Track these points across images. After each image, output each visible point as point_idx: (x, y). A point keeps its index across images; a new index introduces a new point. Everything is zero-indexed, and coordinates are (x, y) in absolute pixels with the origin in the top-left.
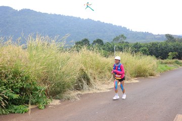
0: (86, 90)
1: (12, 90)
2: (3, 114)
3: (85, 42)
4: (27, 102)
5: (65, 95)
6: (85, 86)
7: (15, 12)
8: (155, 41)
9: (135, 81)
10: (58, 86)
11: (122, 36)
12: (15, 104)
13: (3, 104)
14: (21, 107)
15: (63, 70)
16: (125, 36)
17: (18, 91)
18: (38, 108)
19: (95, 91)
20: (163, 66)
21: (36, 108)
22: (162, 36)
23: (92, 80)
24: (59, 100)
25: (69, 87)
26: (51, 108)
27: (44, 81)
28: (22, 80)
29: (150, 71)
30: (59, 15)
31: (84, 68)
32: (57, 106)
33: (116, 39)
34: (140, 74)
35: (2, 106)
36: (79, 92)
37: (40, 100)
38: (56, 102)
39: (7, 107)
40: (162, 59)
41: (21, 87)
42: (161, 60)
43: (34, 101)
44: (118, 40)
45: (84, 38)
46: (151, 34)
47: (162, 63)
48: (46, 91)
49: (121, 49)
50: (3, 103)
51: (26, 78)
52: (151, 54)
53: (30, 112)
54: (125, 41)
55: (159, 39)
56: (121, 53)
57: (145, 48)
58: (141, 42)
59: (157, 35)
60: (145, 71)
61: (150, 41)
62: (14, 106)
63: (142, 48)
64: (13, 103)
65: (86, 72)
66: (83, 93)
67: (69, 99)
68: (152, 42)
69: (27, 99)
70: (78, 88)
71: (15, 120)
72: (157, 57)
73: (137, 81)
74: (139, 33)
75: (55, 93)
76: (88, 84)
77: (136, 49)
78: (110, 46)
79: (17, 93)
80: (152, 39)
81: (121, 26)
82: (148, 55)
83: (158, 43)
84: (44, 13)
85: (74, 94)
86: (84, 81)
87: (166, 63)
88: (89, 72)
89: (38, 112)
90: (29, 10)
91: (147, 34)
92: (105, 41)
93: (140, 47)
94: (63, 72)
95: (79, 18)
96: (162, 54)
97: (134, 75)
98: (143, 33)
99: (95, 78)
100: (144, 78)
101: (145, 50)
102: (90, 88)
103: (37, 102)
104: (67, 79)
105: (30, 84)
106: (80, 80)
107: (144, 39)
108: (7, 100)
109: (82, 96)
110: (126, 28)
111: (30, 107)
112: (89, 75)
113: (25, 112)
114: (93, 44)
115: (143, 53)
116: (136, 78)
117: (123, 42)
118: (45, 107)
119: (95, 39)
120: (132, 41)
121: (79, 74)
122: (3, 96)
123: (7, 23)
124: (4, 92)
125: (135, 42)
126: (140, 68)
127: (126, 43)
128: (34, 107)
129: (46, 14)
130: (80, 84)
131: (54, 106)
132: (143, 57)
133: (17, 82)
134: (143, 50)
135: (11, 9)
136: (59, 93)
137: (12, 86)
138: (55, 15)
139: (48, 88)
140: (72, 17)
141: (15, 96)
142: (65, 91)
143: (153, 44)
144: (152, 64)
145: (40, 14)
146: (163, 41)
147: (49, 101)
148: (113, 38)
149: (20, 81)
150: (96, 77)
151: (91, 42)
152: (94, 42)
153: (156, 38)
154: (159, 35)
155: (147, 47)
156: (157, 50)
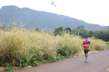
3: (61, 29)
7: (19, 9)
8: (101, 30)
11: (82, 26)
16: (84, 26)
30: (45, 12)
33: (79, 28)
40: (106, 41)
46: (99, 26)
52: (100, 38)
55: (104, 29)
58: (93, 30)
74: (92, 25)
77: (91, 34)
81: (81, 20)
83: (104, 31)
87: (108, 44)
90: (27, 8)
91: (97, 25)
92: (72, 29)
93: (93, 33)
95: (56, 14)
96: (106, 38)
98: (94, 24)
101: (96, 36)
107: (94, 28)
110: (84, 21)
120: (88, 30)
123: (14, 15)
127: (85, 30)
135: (17, 7)
140: (52, 13)
145: (33, 11)
146: (106, 30)
152: (66, 29)
153: (102, 28)
154: (104, 26)
155: (97, 34)
156: (103, 36)
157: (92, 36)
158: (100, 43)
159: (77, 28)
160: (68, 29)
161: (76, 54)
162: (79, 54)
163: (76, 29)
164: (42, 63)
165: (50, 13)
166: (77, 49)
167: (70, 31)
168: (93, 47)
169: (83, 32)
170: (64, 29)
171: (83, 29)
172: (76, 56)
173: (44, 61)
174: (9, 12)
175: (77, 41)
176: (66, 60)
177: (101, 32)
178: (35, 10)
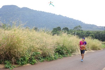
3: (59, 29)
7: (19, 9)
11: (79, 26)
16: (81, 26)
22: (102, 27)
30: (43, 12)
33: (76, 28)
40: (102, 41)
44: (77, 28)
46: (96, 26)
52: (96, 38)
55: (100, 29)
57: (93, 34)
58: (90, 30)
68: (96, 30)
74: (89, 25)
77: (88, 34)
78: (73, 32)
83: (100, 31)
84: (35, 10)
87: (104, 44)
90: (27, 8)
92: (69, 29)
93: (90, 33)
95: (55, 14)
96: (102, 38)
98: (91, 25)
101: (93, 36)
107: (91, 28)
120: (85, 30)
123: (14, 14)
127: (82, 30)
129: (36, 11)
135: (17, 7)
138: (41, 12)
140: (50, 13)
152: (64, 29)
154: (100, 26)
155: (94, 34)
156: (99, 36)
157: (88, 36)
158: (97, 43)
159: (75, 28)
160: (66, 29)
161: (73, 53)
162: (76, 53)
163: (73, 29)
164: (40, 61)
165: (48, 13)
166: (74, 48)
167: (68, 31)
168: (90, 46)
169: (80, 32)
170: (62, 29)
171: (80, 29)
172: (74, 55)
173: (42, 59)
174: (9, 11)
175: (74, 41)
176: (64, 59)
177: (98, 32)
178: (34, 10)
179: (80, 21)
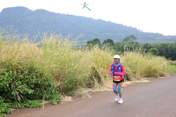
0: (97, 88)
1: (28, 86)
2: (19, 108)
4: (41, 98)
5: (77, 92)
6: (96, 84)
8: (165, 42)
9: (145, 81)
10: (70, 83)
11: (133, 36)
12: (30, 99)
13: (19, 99)
14: (35, 102)
15: (76, 67)
16: (135, 36)
17: (33, 86)
18: (52, 104)
19: (105, 89)
20: (173, 67)
21: (49, 103)
22: (172, 37)
23: (103, 79)
24: (71, 97)
25: (80, 84)
26: (64, 104)
27: (57, 78)
28: (36, 76)
29: (161, 72)
30: (72, 15)
31: (96, 67)
32: (69, 103)
33: (127, 39)
34: (150, 74)
35: (18, 100)
36: (90, 90)
37: (53, 96)
38: (68, 99)
39: (22, 101)
41: (36, 82)
42: (171, 61)
43: (48, 97)
44: (128, 40)
45: (94, 38)
46: (161, 35)
47: (172, 64)
48: (59, 87)
49: (131, 49)
50: (19, 97)
51: (41, 74)
52: (161, 54)
53: (43, 107)
54: (135, 41)
55: (169, 40)
56: (132, 53)
57: (155, 49)
58: (151, 42)
59: (167, 36)
60: (155, 71)
61: (160, 42)
62: (29, 101)
63: (152, 49)
64: (27, 98)
65: (98, 70)
66: (94, 91)
67: (80, 96)
68: (162, 43)
69: (41, 94)
70: (89, 86)
71: (29, 114)
72: (167, 58)
73: (147, 81)
74: (149, 34)
75: (68, 90)
76: (99, 82)
77: (147, 49)
78: (120, 46)
79: (32, 89)
80: (163, 40)
81: (131, 27)
82: (158, 55)
83: (169, 44)
85: (85, 91)
86: (95, 80)
88: (100, 71)
89: (51, 108)
90: (44, 10)
91: (157, 35)
92: (115, 41)
93: (150, 47)
94: (76, 70)
95: (91, 18)
96: (172, 55)
97: (144, 75)
98: (153, 33)
99: (105, 77)
100: (154, 78)
101: (155, 51)
102: (101, 87)
103: (50, 98)
104: (79, 77)
105: (44, 80)
106: (91, 78)
107: (154, 40)
108: (22, 95)
109: (93, 94)
110: (136, 29)
111: (44, 102)
112: (100, 73)
113: (39, 107)
114: (104, 43)
115: (153, 54)
116: (146, 78)
117: (133, 43)
118: (58, 103)
119: (106, 39)
120: (142, 42)
121: (91, 72)
122: (18, 91)
124: (20, 87)
125: (146, 43)
126: (150, 68)
127: (136, 43)
128: (47, 102)
130: (92, 82)
131: (67, 102)
132: (153, 57)
133: (32, 78)
134: (153, 51)
135: (27, 9)
136: (71, 89)
137: (27, 82)
138: (68, 15)
139: (61, 85)
140: (84, 17)
141: (31, 91)
142: (77, 88)
143: (163, 45)
144: (163, 65)
145: (53, 14)
146: (173, 43)
147: (62, 97)
148: (123, 38)
149: (35, 77)
150: (107, 75)
151: (102, 42)
153: (167, 39)
154: (169, 36)
155: (157, 48)
156: (167, 51)
158: (160, 63)
159: (125, 40)
160: (110, 41)
179: (135, 29)
